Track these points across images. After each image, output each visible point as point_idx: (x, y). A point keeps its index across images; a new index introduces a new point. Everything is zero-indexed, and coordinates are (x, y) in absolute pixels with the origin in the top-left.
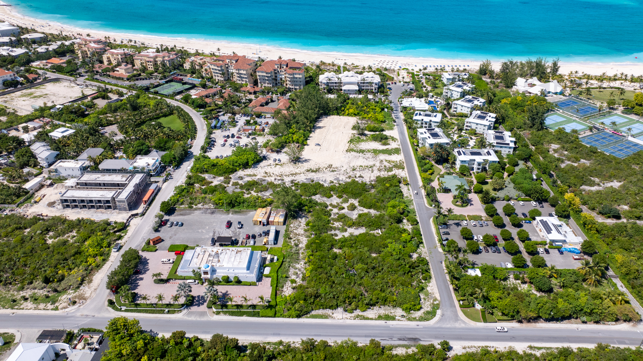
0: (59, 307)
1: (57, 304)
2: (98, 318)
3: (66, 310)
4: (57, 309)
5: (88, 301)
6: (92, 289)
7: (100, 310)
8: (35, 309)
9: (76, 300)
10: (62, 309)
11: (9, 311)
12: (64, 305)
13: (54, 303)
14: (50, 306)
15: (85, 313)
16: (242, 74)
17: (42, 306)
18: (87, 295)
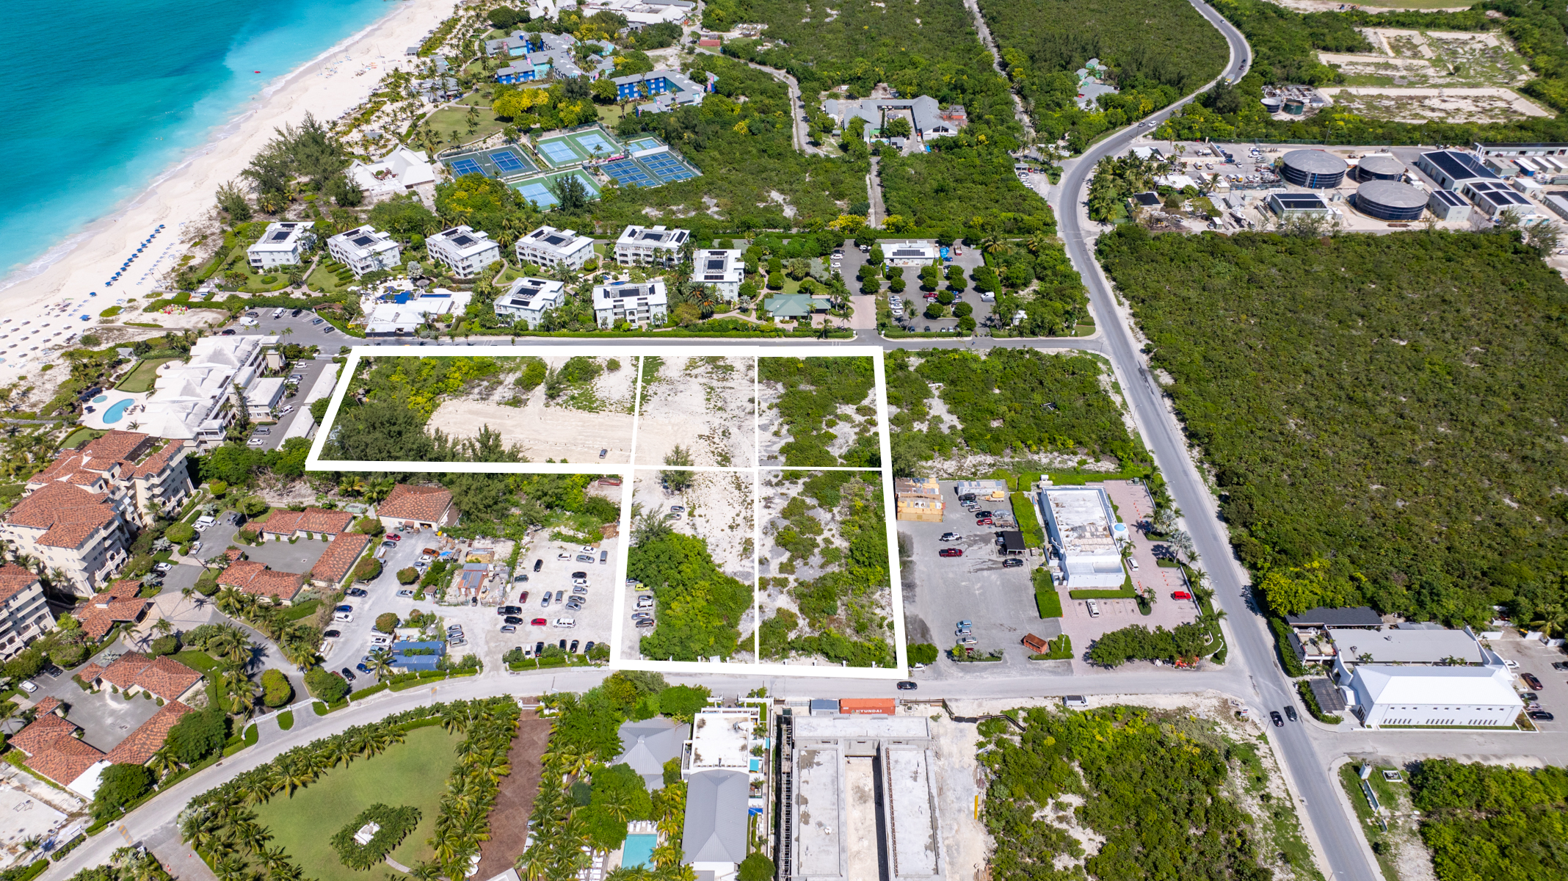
0: (1258, 733)
1: (1253, 741)
2: (1252, 669)
3: (1257, 721)
4: (1262, 737)
5: (1225, 696)
6: (1198, 700)
7: (1236, 673)
8: (1277, 769)
9: (1232, 713)
10: (1259, 729)
11: (1302, 813)
12: (1249, 728)
13: (1252, 747)
14: (1262, 750)
15: (1250, 690)
16: (18, 610)
17: (1267, 763)
18: (1215, 702)
